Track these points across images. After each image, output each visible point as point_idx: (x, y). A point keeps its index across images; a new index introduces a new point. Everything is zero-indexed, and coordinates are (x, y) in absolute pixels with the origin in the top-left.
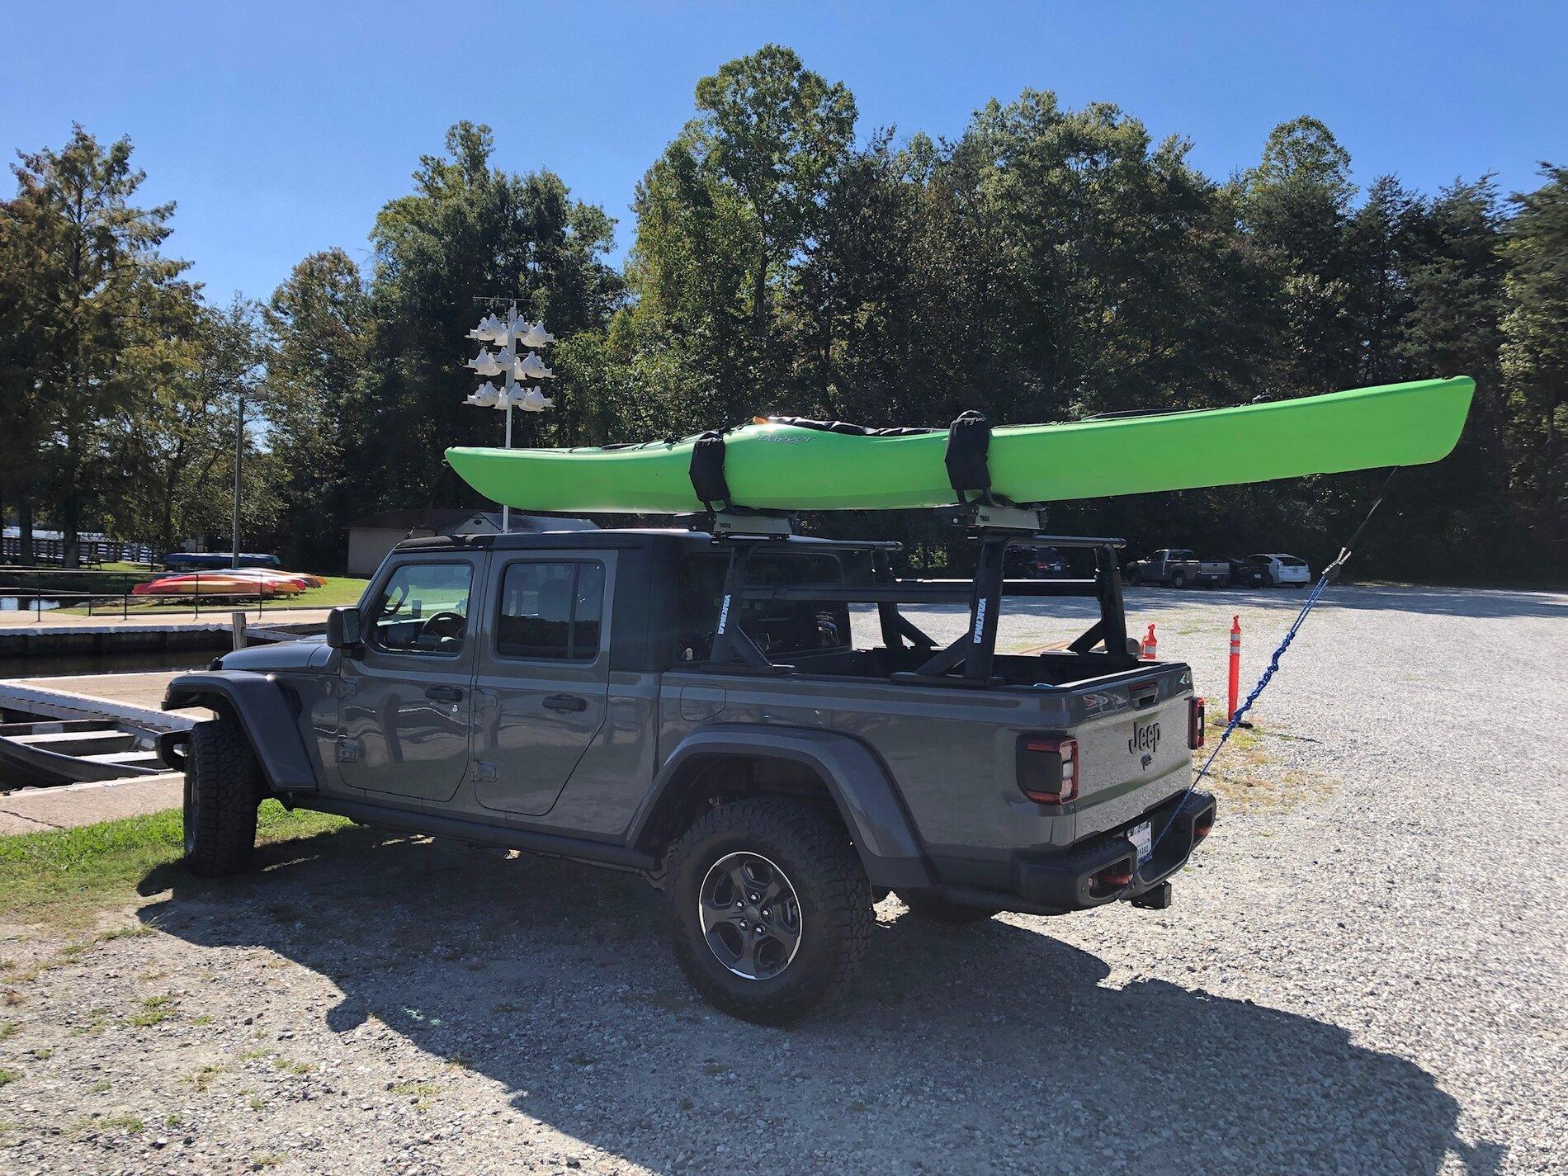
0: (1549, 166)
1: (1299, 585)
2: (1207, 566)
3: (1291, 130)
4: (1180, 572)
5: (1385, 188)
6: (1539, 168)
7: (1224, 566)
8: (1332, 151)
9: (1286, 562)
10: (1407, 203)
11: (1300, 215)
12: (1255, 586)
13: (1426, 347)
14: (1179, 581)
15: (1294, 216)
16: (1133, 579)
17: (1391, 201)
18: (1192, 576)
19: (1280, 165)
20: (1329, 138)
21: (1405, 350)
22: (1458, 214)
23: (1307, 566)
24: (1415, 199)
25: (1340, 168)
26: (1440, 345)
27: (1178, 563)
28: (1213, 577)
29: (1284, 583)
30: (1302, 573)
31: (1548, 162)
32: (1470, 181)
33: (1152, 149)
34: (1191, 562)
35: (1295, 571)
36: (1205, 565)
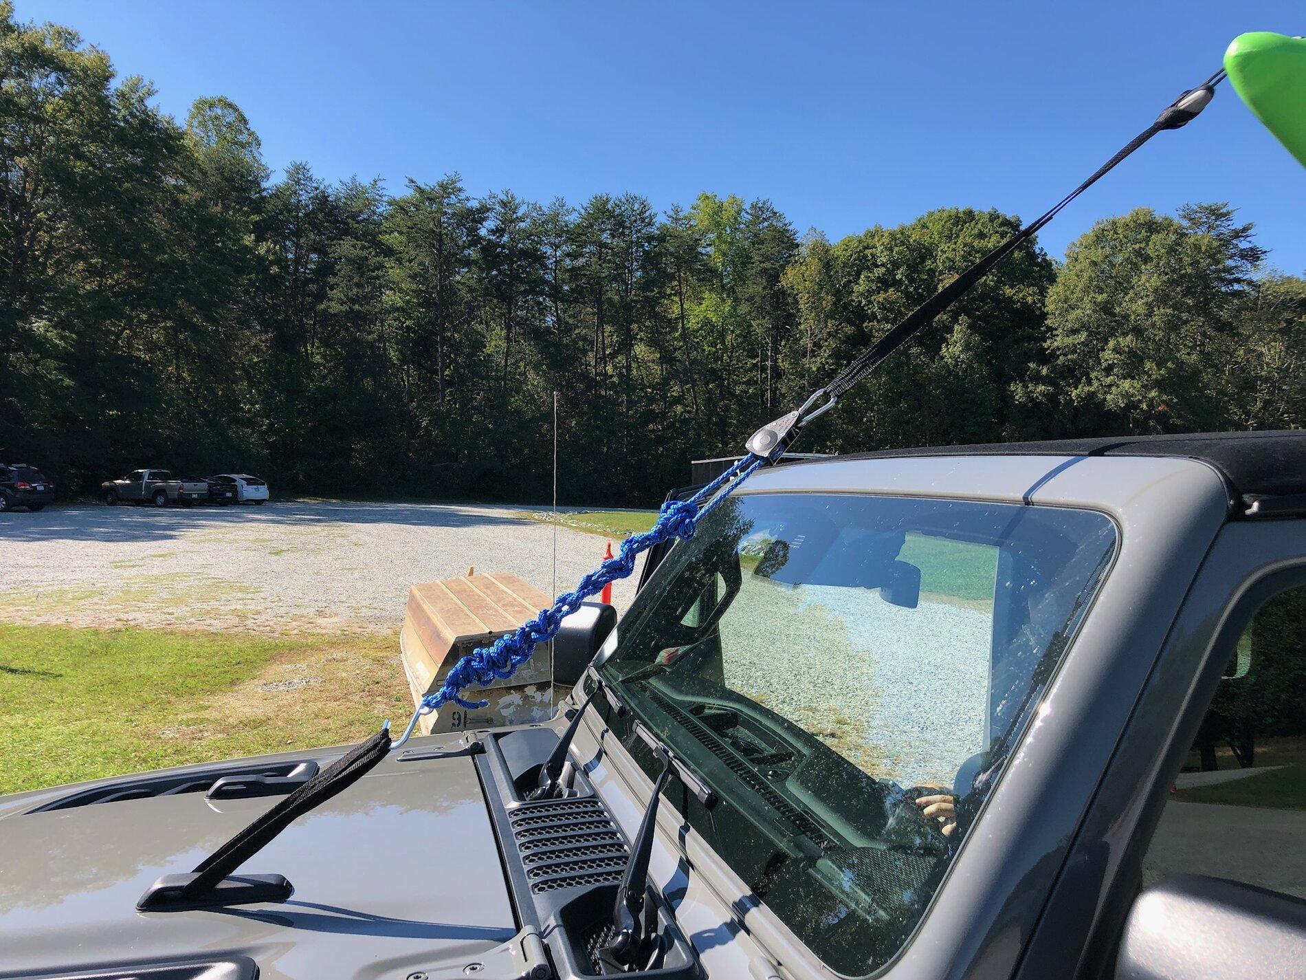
0: (413, 182)
1: (259, 502)
2: (189, 486)
3: (211, 106)
4: (161, 491)
5: (299, 173)
6: (407, 182)
7: (203, 486)
8: (246, 132)
9: (249, 482)
10: (317, 189)
11: (230, 180)
12: (225, 503)
13: (345, 308)
14: (160, 500)
15: (227, 180)
16: (110, 499)
17: (304, 185)
18: (175, 495)
19: (203, 135)
20: (244, 120)
21: (329, 307)
22: (356, 205)
23: (266, 486)
24: (322, 187)
25: (254, 148)
26: (357, 307)
27: (160, 484)
28: (194, 496)
29: (247, 500)
30: (262, 492)
31: (414, 179)
32: (365, 181)
33: (115, 85)
34: (173, 483)
35: (257, 490)
36: (186, 485)
